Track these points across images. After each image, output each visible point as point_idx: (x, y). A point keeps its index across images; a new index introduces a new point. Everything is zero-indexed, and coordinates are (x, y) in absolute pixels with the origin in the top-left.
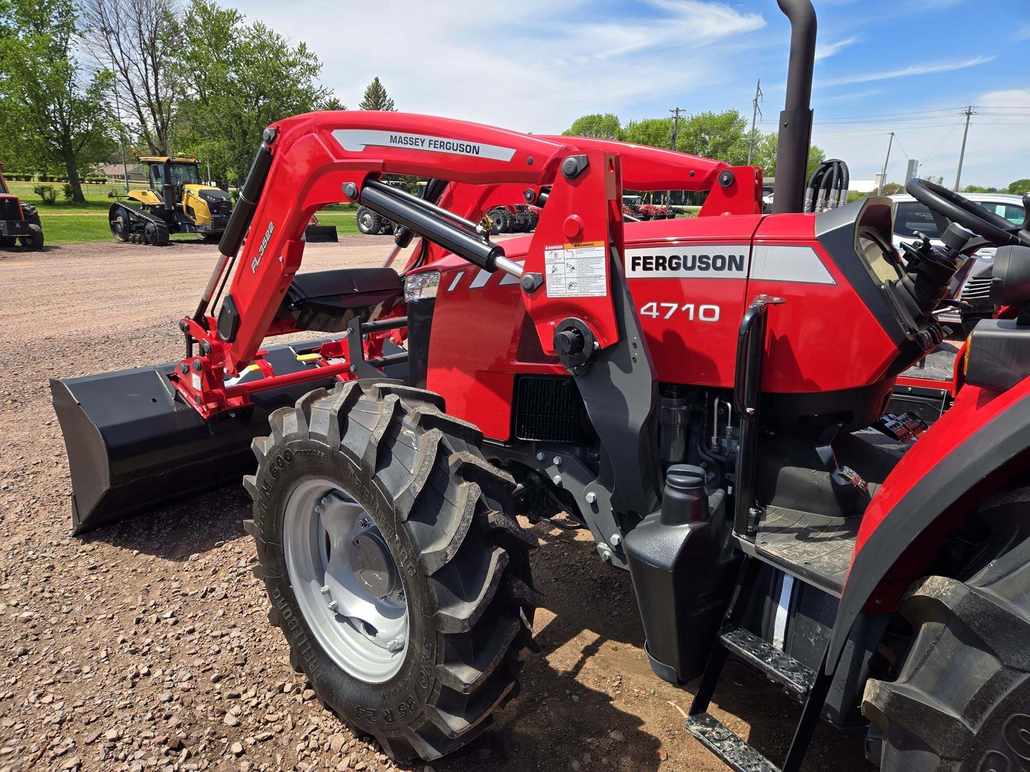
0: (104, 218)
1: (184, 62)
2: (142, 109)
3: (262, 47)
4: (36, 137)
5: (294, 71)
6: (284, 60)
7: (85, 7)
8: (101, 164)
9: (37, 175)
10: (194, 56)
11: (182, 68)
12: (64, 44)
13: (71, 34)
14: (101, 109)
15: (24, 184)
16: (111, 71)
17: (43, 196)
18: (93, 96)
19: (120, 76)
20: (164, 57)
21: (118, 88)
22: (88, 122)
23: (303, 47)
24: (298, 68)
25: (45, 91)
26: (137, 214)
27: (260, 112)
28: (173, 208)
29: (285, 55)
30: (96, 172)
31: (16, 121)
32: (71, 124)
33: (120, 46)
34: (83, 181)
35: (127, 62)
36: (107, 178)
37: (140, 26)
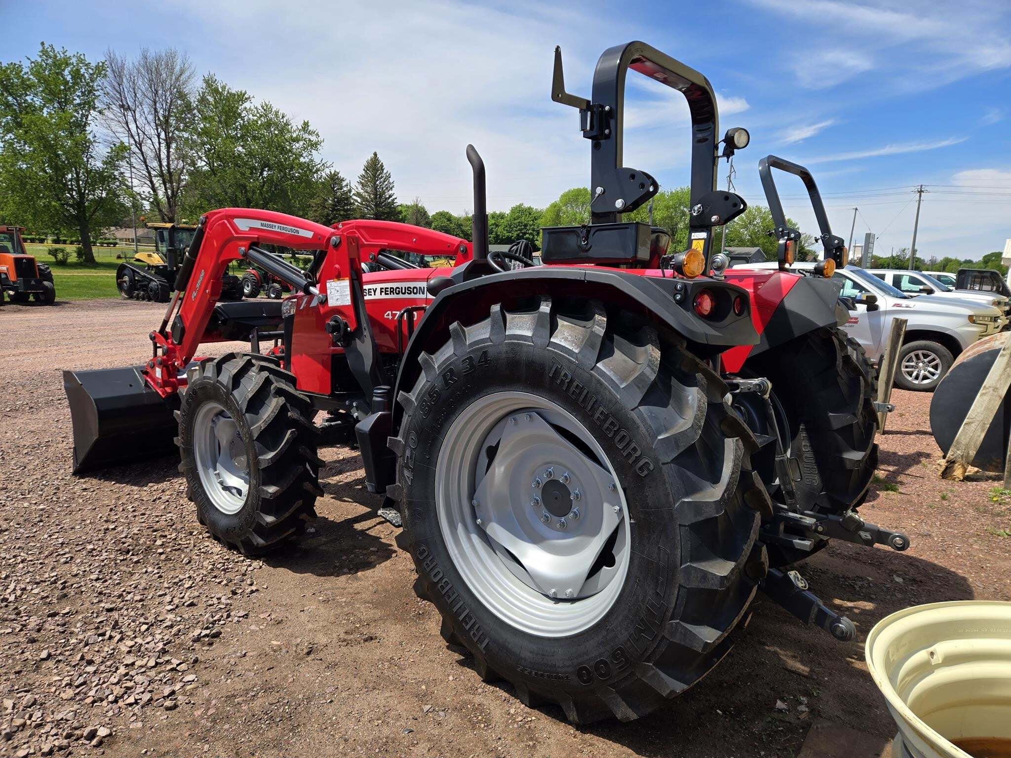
0: (112, 277)
1: (195, 137)
2: (153, 179)
3: (268, 125)
4: (53, 203)
5: (296, 146)
6: (287, 136)
7: (106, 88)
8: (113, 228)
9: (50, 238)
10: (205, 132)
11: (194, 142)
12: (84, 120)
13: (92, 111)
14: (115, 178)
15: (38, 246)
16: (127, 144)
17: (56, 257)
18: (109, 166)
19: (134, 148)
20: (177, 132)
21: (133, 160)
22: (102, 191)
23: (306, 124)
24: (301, 143)
25: (64, 162)
26: (142, 273)
27: (264, 182)
28: (175, 269)
29: (289, 132)
30: (108, 236)
31: (36, 189)
32: (87, 191)
33: (136, 122)
34: (95, 244)
35: (142, 137)
36: (118, 241)
37: (155, 105)
